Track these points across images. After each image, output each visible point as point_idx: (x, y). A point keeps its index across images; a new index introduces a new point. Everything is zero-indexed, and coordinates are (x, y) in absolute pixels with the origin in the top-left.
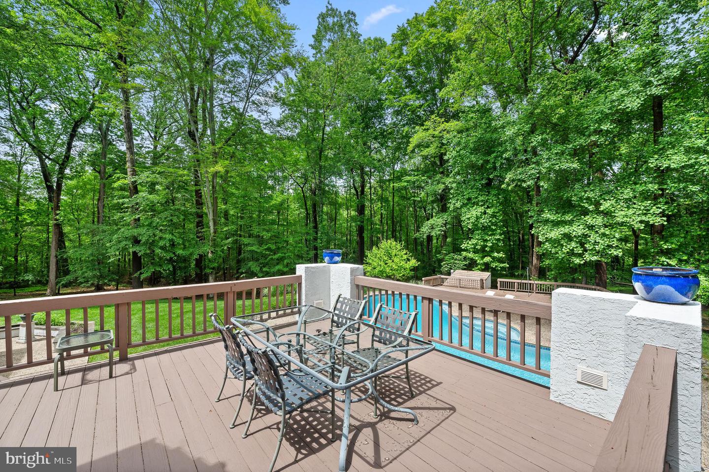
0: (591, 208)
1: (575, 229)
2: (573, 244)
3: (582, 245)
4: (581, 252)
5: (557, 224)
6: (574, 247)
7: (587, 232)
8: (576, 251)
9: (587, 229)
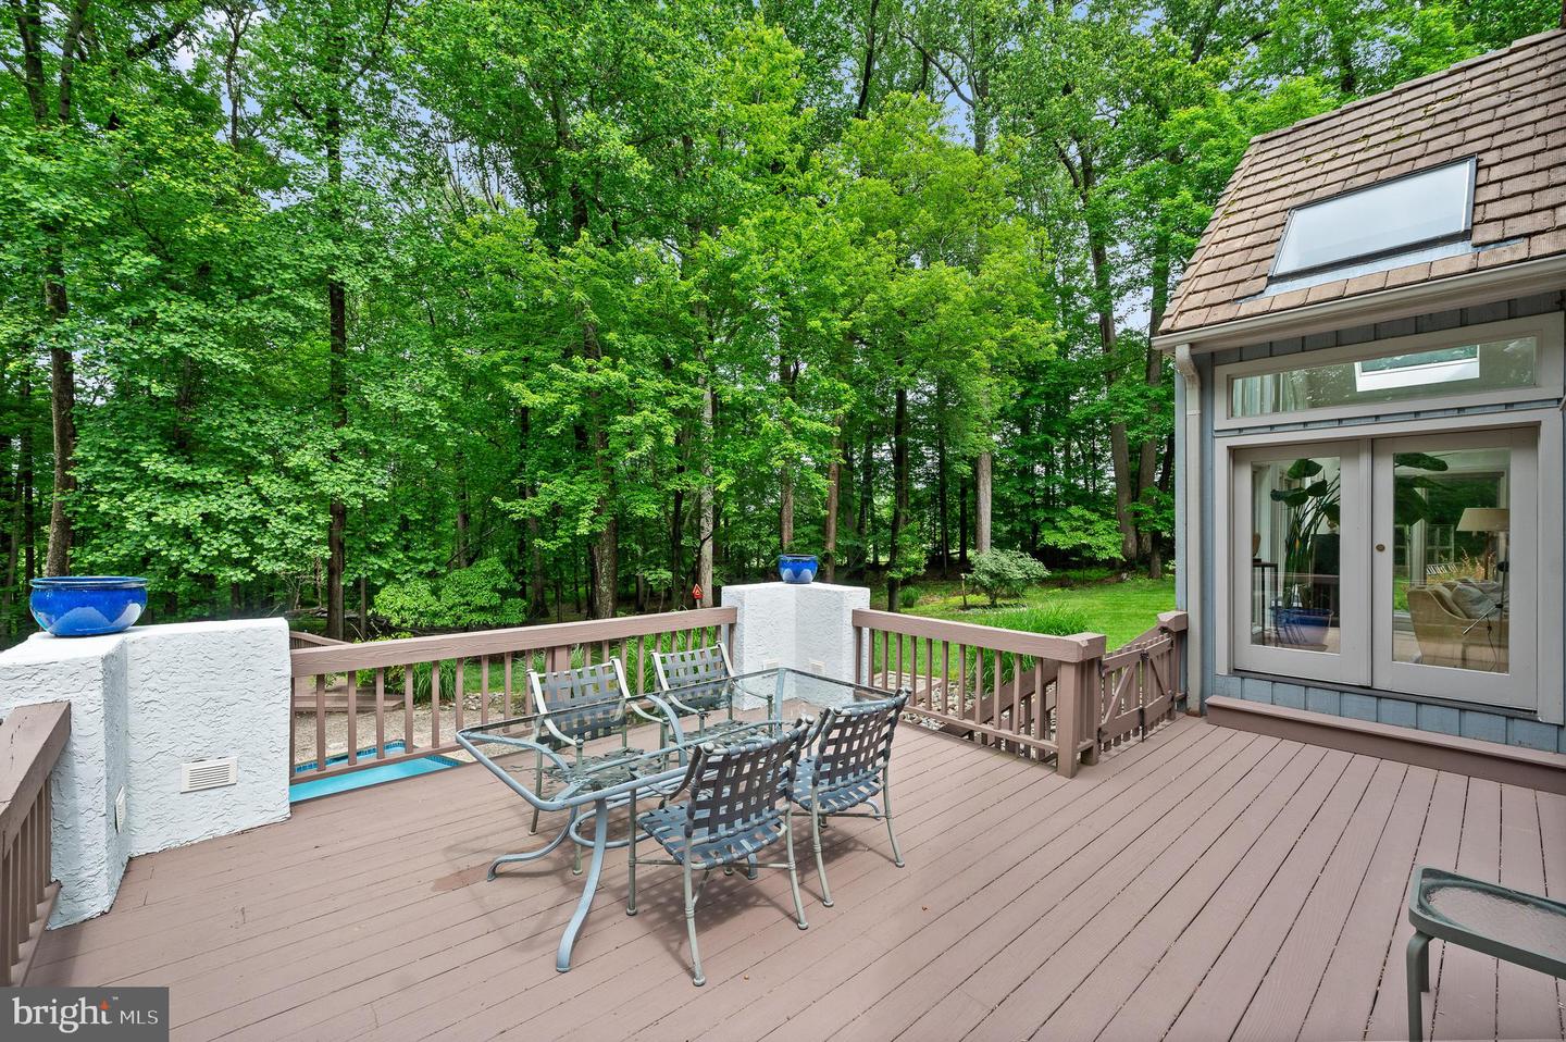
0: (266, 459)
1: (232, 504)
2: (227, 538)
3: (248, 539)
4: (247, 555)
5: (180, 488)
6: (230, 547)
7: (259, 509)
8: (235, 553)
9: (260, 506)
